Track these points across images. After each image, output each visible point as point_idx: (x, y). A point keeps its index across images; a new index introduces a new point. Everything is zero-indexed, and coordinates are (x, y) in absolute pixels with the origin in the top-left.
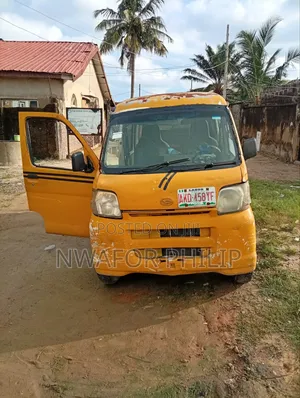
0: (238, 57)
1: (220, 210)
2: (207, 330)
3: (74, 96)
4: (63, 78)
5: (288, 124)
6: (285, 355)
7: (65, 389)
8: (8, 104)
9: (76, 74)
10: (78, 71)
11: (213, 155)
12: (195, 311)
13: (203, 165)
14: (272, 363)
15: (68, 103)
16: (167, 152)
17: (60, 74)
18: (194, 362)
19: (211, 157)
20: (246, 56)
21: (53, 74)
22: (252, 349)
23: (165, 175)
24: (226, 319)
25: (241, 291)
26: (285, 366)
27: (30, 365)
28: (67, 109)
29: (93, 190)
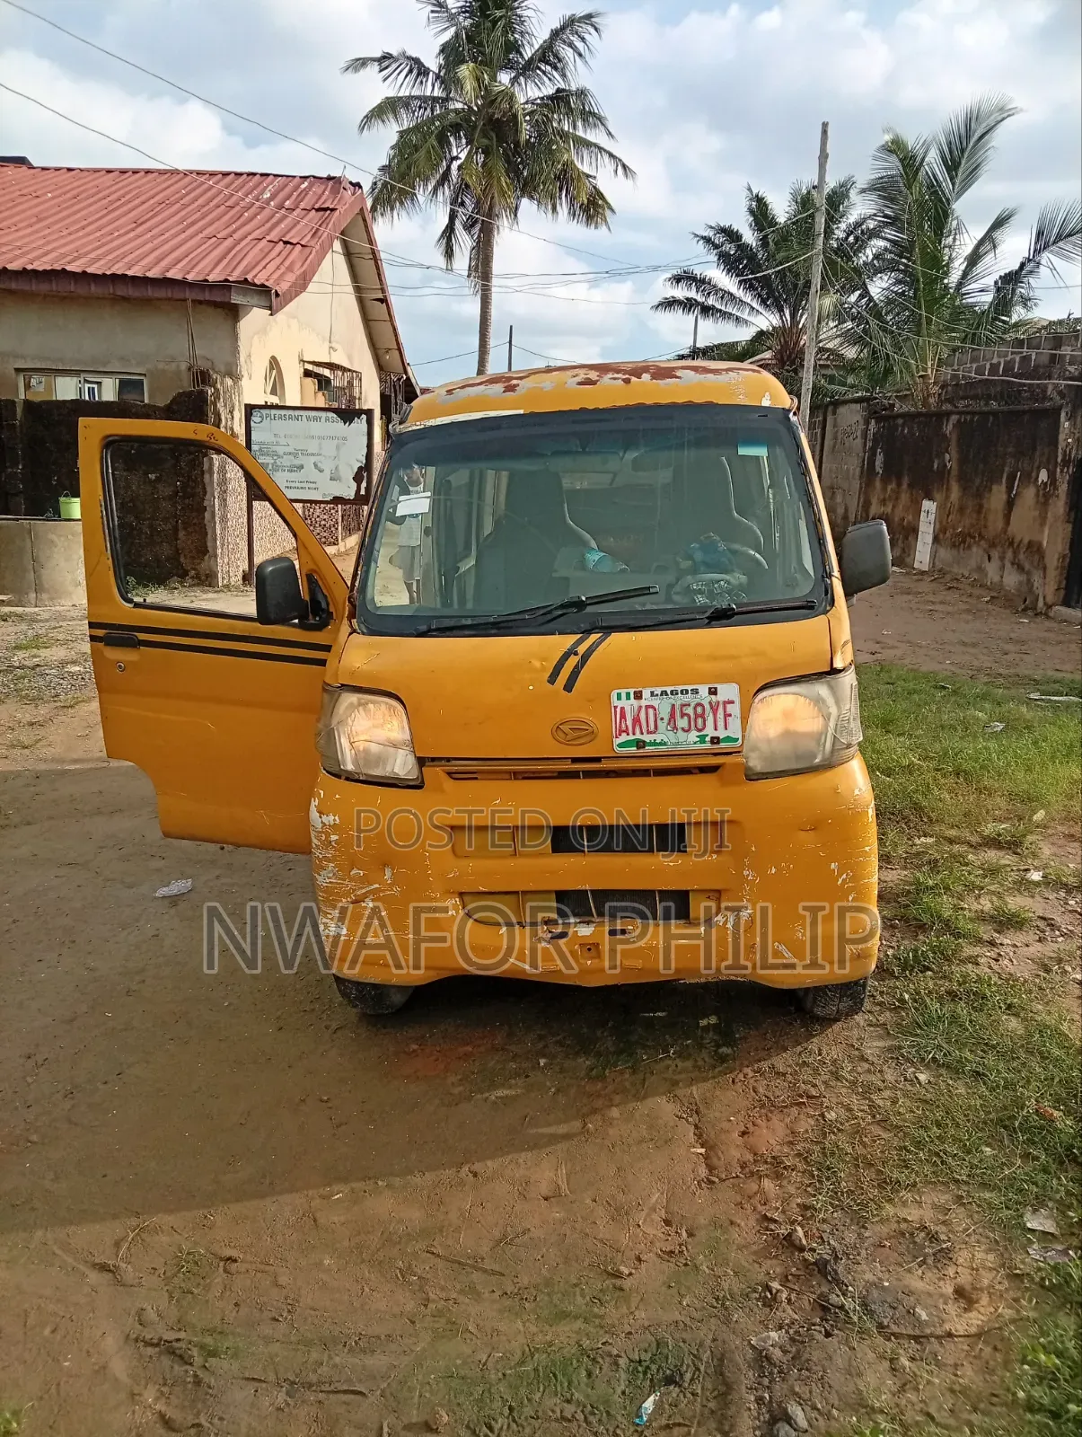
0: (861, 235)
1: (756, 764)
2: (703, 1171)
3: (274, 363)
4: (236, 299)
5: (1029, 477)
6: (962, 1257)
7: (213, 1354)
8: (40, 390)
9: (283, 287)
10: (291, 278)
11: (738, 578)
12: (664, 1107)
13: (702, 609)
14: (917, 1285)
15: (253, 389)
16: (582, 565)
17: (225, 286)
18: (650, 1275)
19: (729, 584)
20: (890, 233)
21: (203, 285)
22: (851, 1237)
23: (570, 640)
24: (771, 1136)
25: (827, 1046)
26: (960, 1292)
27: (94, 1277)
28: (250, 409)
29: (326, 688)
